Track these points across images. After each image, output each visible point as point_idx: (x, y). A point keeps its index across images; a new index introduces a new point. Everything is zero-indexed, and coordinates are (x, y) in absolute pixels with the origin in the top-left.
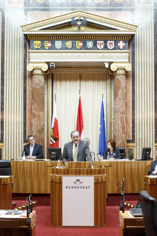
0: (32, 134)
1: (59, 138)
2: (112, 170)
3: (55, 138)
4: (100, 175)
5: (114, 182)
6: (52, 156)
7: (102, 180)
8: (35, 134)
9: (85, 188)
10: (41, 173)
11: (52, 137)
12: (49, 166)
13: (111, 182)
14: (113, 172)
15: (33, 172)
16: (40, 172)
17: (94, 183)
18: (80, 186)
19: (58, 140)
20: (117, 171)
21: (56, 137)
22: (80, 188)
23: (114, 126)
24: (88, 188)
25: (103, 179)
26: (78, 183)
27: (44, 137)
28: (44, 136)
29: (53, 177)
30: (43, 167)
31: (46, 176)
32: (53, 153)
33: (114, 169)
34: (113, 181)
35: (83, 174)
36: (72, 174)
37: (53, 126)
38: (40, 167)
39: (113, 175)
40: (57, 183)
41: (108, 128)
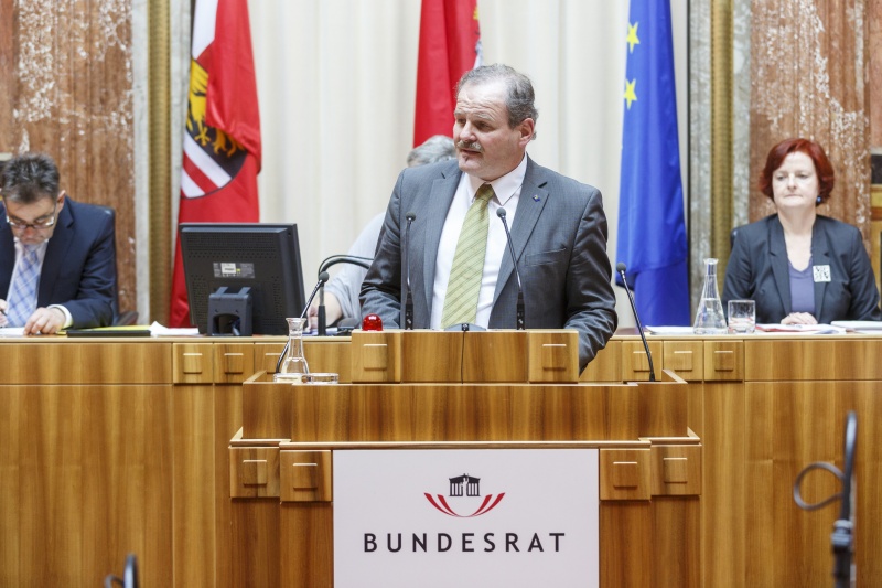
0: (16, 106)
1: (257, 144)
2: (747, 409)
3: (228, 144)
4: (645, 441)
5: (764, 516)
6: (221, 293)
7: (665, 482)
8: (46, 104)
9: (524, 543)
10: (122, 439)
11: (194, 134)
12: (191, 379)
13: (734, 519)
14: (752, 427)
15: (51, 434)
16: (114, 432)
17: (603, 503)
18: (479, 526)
19: (249, 160)
20: (787, 420)
21: (238, 131)
22: (478, 543)
23: (755, 36)
24: (547, 542)
25: (677, 474)
26: (465, 504)
27: (131, 133)
28: (130, 122)
29: (254, 455)
30: (142, 391)
31: (168, 470)
32: (229, 269)
33: (757, 406)
34: (750, 505)
35: (509, 427)
36: (413, 427)
37: (205, 35)
38: (113, 390)
39: (753, 456)
40: (289, 504)
41: (703, 55)
